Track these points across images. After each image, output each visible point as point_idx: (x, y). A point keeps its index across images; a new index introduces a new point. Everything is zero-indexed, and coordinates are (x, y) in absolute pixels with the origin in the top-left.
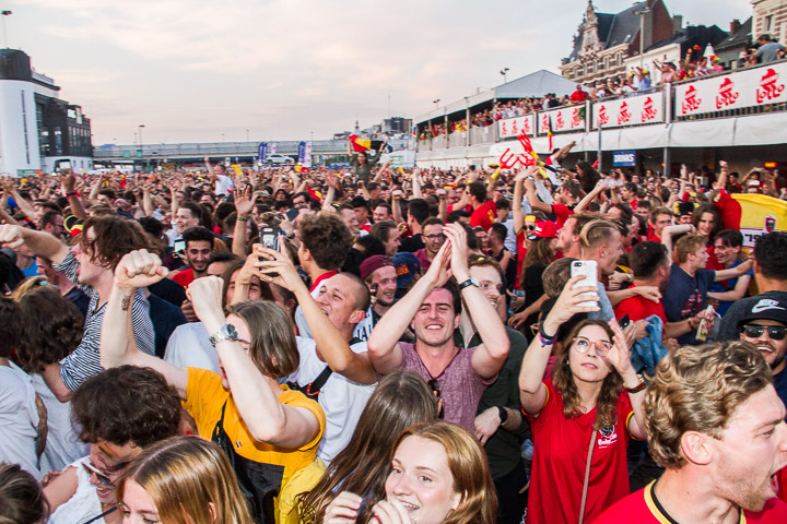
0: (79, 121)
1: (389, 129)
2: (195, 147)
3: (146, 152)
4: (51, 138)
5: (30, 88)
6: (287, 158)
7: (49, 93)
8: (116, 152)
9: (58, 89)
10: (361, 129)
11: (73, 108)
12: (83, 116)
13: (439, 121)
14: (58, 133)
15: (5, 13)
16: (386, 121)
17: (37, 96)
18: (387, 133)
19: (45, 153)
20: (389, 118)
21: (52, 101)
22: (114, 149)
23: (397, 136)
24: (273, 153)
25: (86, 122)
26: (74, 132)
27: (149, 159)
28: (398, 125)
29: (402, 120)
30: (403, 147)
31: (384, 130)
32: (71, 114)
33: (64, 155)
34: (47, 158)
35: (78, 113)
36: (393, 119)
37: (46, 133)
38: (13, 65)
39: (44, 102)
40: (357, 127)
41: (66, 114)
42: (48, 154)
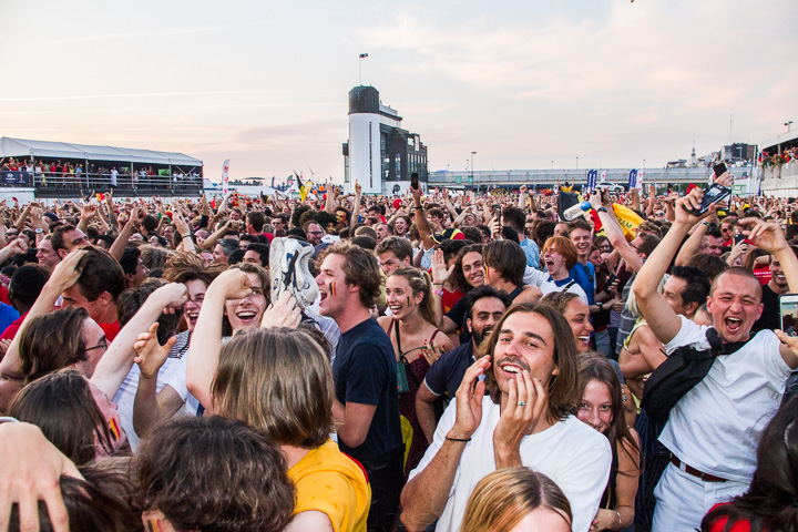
0: (417, 149)
2: (524, 174)
4: (392, 162)
5: (377, 119)
6: (617, 186)
7: (392, 123)
8: (449, 178)
9: (400, 119)
10: (698, 156)
11: (412, 136)
12: (420, 144)
14: (398, 159)
15: (362, 56)
16: (727, 148)
17: (382, 126)
19: (385, 179)
20: (731, 144)
21: (394, 131)
22: (447, 175)
24: (603, 180)
25: (423, 149)
26: (411, 158)
27: (479, 185)
28: (740, 152)
29: (745, 146)
30: (744, 175)
32: (410, 141)
33: (402, 179)
34: (387, 183)
35: (417, 141)
36: (735, 145)
37: (388, 160)
38: (364, 100)
39: (387, 132)
40: (693, 155)
41: (406, 142)
42: (388, 179)
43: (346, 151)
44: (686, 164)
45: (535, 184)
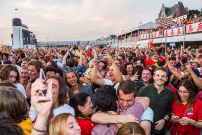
2: (61, 42)
3: (49, 44)
4: (26, 40)
5: (21, 28)
7: (25, 29)
9: (28, 28)
11: (31, 32)
13: (124, 35)
14: (27, 39)
15: (16, 10)
16: (110, 36)
17: (23, 30)
19: (24, 44)
21: (26, 31)
22: (41, 43)
23: (113, 40)
24: (81, 44)
25: (34, 36)
26: (31, 38)
28: (113, 37)
29: (114, 35)
30: (114, 42)
31: (110, 38)
32: (31, 34)
33: (29, 44)
35: (33, 34)
36: (112, 35)
37: (24, 39)
40: (103, 37)
41: (29, 34)
43: (12, 36)
44: (101, 40)
45: (64, 45)
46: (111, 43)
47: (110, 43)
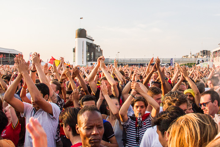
0: (99, 51)
1: (202, 54)
2: (135, 60)
4: (90, 55)
5: (85, 40)
6: (167, 64)
7: (90, 42)
8: (110, 61)
9: (93, 40)
10: (192, 54)
11: (98, 46)
12: (100, 49)
14: (92, 54)
15: (81, 18)
16: (201, 51)
17: (87, 43)
18: (201, 56)
19: (88, 61)
20: (202, 50)
21: (91, 44)
22: (109, 60)
23: (205, 57)
25: (101, 51)
26: (97, 54)
27: (120, 63)
28: (205, 53)
29: (207, 51)
30: (207, 60)
31: (200, 54)
32: (97, 48)
33: (94, 61)
34: (88, 62)
35: (99, 48)
36: (204, 51)
37: (89, 54)
38: (82, 33)
39: (89, 45)
40: (191, 54)
41: (95, 48)
42: (89, 61)
43: (74, 51)
44: (188, 57)
45: (139, 63)
46: (203, 61)
47: (201, 61)
